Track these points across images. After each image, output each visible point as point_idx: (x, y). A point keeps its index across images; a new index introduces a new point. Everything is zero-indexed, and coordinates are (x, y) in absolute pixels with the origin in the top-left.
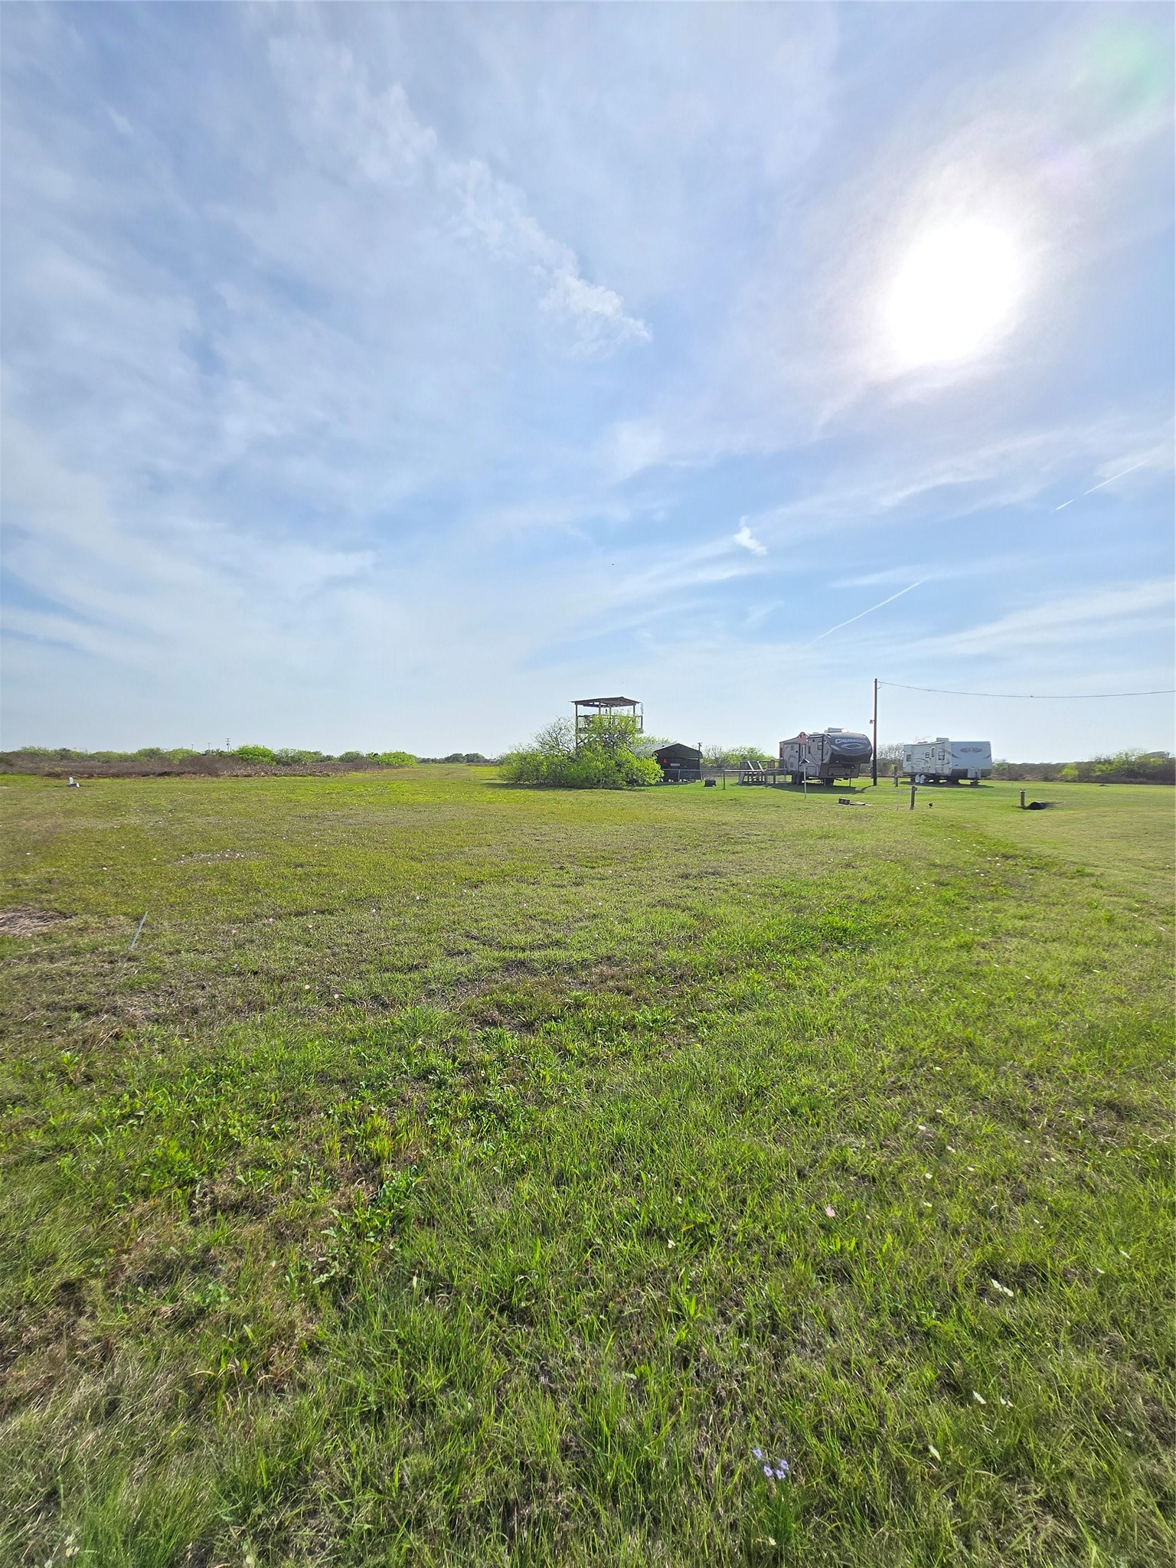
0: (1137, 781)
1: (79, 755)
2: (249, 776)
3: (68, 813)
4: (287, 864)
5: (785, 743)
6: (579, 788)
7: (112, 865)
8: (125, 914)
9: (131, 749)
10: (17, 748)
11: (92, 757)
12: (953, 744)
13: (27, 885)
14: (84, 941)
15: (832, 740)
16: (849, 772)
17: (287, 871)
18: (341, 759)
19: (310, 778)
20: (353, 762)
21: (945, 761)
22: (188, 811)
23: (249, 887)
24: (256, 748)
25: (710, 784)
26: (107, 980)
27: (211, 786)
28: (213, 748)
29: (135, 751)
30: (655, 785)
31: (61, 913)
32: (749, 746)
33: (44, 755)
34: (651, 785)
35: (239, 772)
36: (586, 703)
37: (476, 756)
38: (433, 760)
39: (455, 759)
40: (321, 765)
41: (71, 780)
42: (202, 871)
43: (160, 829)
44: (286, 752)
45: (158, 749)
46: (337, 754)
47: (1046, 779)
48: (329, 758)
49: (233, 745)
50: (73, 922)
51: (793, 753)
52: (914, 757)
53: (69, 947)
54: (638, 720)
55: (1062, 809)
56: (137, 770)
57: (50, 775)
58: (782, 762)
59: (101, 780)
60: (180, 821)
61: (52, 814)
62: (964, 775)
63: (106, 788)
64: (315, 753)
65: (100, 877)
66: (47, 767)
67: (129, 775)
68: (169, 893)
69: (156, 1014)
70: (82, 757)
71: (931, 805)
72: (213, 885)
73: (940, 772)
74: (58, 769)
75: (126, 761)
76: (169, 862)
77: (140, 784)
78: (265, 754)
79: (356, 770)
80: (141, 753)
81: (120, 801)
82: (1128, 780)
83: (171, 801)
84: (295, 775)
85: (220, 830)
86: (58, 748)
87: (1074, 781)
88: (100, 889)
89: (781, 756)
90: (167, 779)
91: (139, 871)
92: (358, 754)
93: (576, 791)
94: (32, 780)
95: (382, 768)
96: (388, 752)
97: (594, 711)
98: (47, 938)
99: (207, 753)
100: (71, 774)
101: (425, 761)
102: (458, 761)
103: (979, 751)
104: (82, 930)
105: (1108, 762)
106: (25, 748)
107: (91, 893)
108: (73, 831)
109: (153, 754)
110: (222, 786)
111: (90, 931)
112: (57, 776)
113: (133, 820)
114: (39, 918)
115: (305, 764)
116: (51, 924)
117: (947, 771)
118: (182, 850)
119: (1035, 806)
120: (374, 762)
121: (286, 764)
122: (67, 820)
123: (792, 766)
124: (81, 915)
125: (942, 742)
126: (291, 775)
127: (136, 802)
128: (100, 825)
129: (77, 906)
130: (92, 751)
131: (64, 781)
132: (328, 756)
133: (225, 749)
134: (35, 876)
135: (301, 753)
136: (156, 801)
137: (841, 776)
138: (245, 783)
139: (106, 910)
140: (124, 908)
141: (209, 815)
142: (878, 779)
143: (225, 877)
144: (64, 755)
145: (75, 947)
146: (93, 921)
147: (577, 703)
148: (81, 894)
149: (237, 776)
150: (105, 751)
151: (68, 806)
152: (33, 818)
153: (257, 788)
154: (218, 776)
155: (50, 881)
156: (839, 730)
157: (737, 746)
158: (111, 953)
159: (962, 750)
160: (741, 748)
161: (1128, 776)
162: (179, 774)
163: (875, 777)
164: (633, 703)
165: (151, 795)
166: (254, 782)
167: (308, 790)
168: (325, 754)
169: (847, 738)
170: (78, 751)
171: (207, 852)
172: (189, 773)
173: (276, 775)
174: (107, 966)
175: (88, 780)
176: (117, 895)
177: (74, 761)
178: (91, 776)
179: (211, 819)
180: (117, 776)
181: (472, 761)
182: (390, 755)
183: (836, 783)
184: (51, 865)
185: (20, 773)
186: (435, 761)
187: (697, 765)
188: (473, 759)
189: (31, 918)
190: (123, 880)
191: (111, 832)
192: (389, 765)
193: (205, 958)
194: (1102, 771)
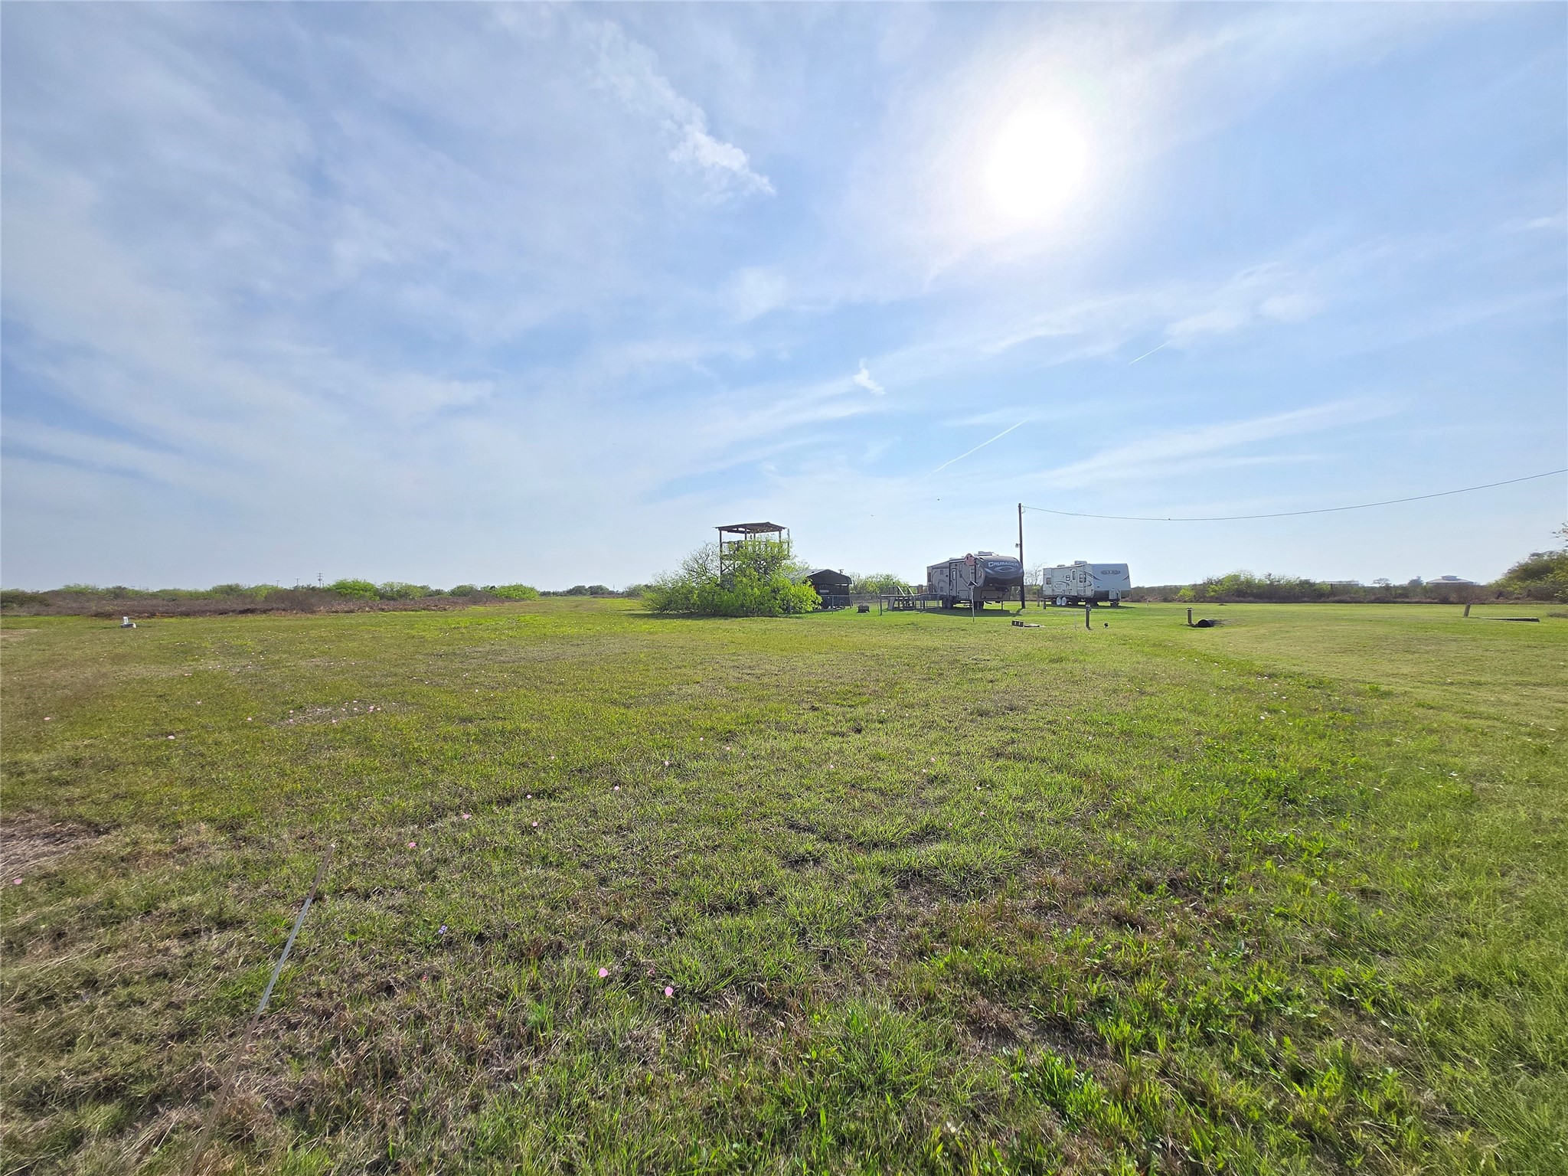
0: (1247, 600)
1: (137, 593)
2: (352, 612)
3: (118, 659)
4: (449, 719)
5: (933, 568)
6: (736, 617)
7: (183, 731)
8: (211, 820)
9: (204, 585)
10: (57, 586)
11: (154, 596)
12: (1094, 566)
13: (35, 771)
14: (128, 889)
15: (985, 564)
16: (1001, 596)
17: (454, 729)
18: (453, 593)
19: (423, 612)
20: (466, 596)
21: (1087, 583)
22: (285, 652)
23: (406, 758)
24: (355, 583)
25: (863, 610)
26: (181, 991)
27: (308, 623)
28: (304, 582)
29: (209, 588)
30: (811, 612)
31: (89, 824)
32: (885, 573)
33: (92, 593)
34: (808, 612)
35: (339, 608)
36: (730, 529)
37: (600, 588)
38: (554, 593)
39: (577, 591)
40: (431, 600)
41: (126, 620)
42: (326, 734)
43: (252, 676)
44: (391, 586)
45: (237, 586)
46: (447, 588)
47: (1165, 600)
48: (438, 592)
49: (329, 580)
50: (110, 844)
51: (943, 577)
52: (1055, 580)
53: (97, 906)
54: (785, 546)
55: (1231, 626)
56: (212, 607)
57: (97, 615)
58: (931, 586)
59: (166, 620)
60: (276, 664)
61: (95, 660)
62: (1104, 597)
63: (170, 629)
64: (422, 588)
65: (163, 752)
66: (93, 607)
67: (202, 613)
68: (282, 774)
69: (298, 1087)
70: (139, 596)
71: (1106, 625)
72: (349, 757)
73: (1083, 594)
74: (109, 608)
75: (197, 598)
76: (272, 722)
77: (218, 622)
78: (366, 588)
79: (475, 603)
80: (216, 591)
81: (191, 643)
82: (1238, 599)
83: (261, 641)
84: (406, 610)
85: (335, 674)
86: (111, 585)
87: (1191, 602)
88: (164, 773)
89: (929, 580)
90: (250, 617)
91: (226, 737)
92: (472, 588)
93: (734, 619)
94: (71, 621)
95: (503, 602)
96: (507, 585)
97: (740, 537)
98: (55, 883)
99: (296, 588)
100: (127, 614)
101: (544, 594)
102: (581, 593)
103: (1116, 572)
104: (125, 863)
105: (1220, 582)
106: (68, 587)
107: (145, 781)
108: (123, 682)
109: (231, 591)
110: (321, 624)
111: (142, 862)
112: (108, 616)
113: (213, 665)
114: (47, 836)
115: (413, 598)
116: (67, 848)
117: (1089, 593)
118: (285, 703)
119: (1204, 624)
120: (490, 596)
121: (392, 599)
122: (115, 668)
123: (942, 591)
124: (128, 826)
125: (1080, 565)
126: (401, 610)
127: (213, 643)
128: (165, 672)
129: (122, 809)
130: (155, 588)
131: (117, 622)
132: (437, 590)
133: (317, 584)
134: (53, 754)
135: (409, 587)
136: (239, 642)
137: (992, 600)
138: (347, 620)
139: (174, 814)
140: (208, 809)
141: (314, 657)
142: (1026, 603)
143: (363, 742)
144: (118, 593)
145: (112, 905)
146: (150, 838)
147: (721, 529)
148: (129, 785)
149: (337, 612)
150: (171, 588)
151: (119, 650)
152: (64, 666)
153: (364, 624)
154: (313, 612)
155: (77, 763)
156: (990, 554)
157: (873, 573)
158: (184, 913)
159: (1103, 573)
160: (877, 575)
161: (1239, 596)
162: (265, 611)
163: (1023, 601)
164: (779, 529)
165: (232, 634)
166: (358, 618)
167: (429, 626)
168: (434, 587)
169: (999, 561)
170: (137, 589)
171: (326, 704)
172: (278, 609)
173: (383, 610)
174: (177, 948)
175: (149, 620)
176: (192, 782)
177: (132, 599)
178: (152, 615)
179: (317, 661)
180: (187, 614)
181: (595, 593)
182: (509, 587)
183: (986, 606)
184: (83, 736)
185: (59, 613)
186: (555, 594)
187: (846, 591)
188: (597, 592)
189: (31, 837)
190: (202, 755)
191: (180, 682)
192: (508, 598)
193: (371, 907)
194: (1215, 591)
